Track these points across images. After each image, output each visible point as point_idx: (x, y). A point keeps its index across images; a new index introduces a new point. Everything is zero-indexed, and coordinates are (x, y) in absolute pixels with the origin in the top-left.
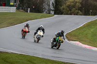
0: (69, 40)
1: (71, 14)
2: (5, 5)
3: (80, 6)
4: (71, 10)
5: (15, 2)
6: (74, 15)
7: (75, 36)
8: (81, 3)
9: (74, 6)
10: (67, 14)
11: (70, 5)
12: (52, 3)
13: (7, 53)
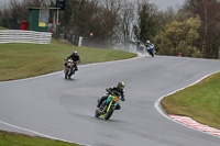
0: (168, 113)
1: (175, 54)
2: (26, 27)
3: (197, 36)
4: (175, 45)
5: (50, 21)
6: (183, 56)
7: (182, 103)
8: (200, 31)
9: (183, 37)
10: (167, 54)
11: (174, 34)
12: (135, 27)
13: (26, 136)
